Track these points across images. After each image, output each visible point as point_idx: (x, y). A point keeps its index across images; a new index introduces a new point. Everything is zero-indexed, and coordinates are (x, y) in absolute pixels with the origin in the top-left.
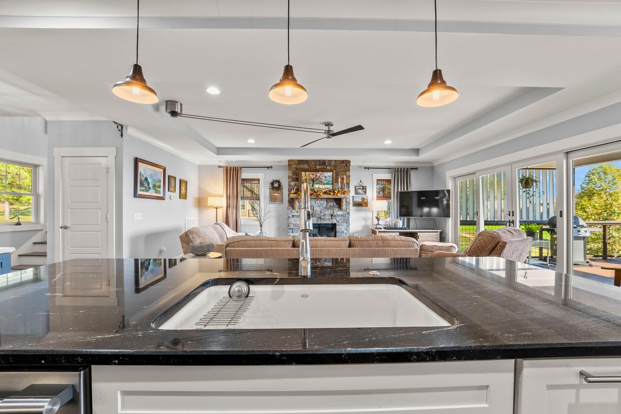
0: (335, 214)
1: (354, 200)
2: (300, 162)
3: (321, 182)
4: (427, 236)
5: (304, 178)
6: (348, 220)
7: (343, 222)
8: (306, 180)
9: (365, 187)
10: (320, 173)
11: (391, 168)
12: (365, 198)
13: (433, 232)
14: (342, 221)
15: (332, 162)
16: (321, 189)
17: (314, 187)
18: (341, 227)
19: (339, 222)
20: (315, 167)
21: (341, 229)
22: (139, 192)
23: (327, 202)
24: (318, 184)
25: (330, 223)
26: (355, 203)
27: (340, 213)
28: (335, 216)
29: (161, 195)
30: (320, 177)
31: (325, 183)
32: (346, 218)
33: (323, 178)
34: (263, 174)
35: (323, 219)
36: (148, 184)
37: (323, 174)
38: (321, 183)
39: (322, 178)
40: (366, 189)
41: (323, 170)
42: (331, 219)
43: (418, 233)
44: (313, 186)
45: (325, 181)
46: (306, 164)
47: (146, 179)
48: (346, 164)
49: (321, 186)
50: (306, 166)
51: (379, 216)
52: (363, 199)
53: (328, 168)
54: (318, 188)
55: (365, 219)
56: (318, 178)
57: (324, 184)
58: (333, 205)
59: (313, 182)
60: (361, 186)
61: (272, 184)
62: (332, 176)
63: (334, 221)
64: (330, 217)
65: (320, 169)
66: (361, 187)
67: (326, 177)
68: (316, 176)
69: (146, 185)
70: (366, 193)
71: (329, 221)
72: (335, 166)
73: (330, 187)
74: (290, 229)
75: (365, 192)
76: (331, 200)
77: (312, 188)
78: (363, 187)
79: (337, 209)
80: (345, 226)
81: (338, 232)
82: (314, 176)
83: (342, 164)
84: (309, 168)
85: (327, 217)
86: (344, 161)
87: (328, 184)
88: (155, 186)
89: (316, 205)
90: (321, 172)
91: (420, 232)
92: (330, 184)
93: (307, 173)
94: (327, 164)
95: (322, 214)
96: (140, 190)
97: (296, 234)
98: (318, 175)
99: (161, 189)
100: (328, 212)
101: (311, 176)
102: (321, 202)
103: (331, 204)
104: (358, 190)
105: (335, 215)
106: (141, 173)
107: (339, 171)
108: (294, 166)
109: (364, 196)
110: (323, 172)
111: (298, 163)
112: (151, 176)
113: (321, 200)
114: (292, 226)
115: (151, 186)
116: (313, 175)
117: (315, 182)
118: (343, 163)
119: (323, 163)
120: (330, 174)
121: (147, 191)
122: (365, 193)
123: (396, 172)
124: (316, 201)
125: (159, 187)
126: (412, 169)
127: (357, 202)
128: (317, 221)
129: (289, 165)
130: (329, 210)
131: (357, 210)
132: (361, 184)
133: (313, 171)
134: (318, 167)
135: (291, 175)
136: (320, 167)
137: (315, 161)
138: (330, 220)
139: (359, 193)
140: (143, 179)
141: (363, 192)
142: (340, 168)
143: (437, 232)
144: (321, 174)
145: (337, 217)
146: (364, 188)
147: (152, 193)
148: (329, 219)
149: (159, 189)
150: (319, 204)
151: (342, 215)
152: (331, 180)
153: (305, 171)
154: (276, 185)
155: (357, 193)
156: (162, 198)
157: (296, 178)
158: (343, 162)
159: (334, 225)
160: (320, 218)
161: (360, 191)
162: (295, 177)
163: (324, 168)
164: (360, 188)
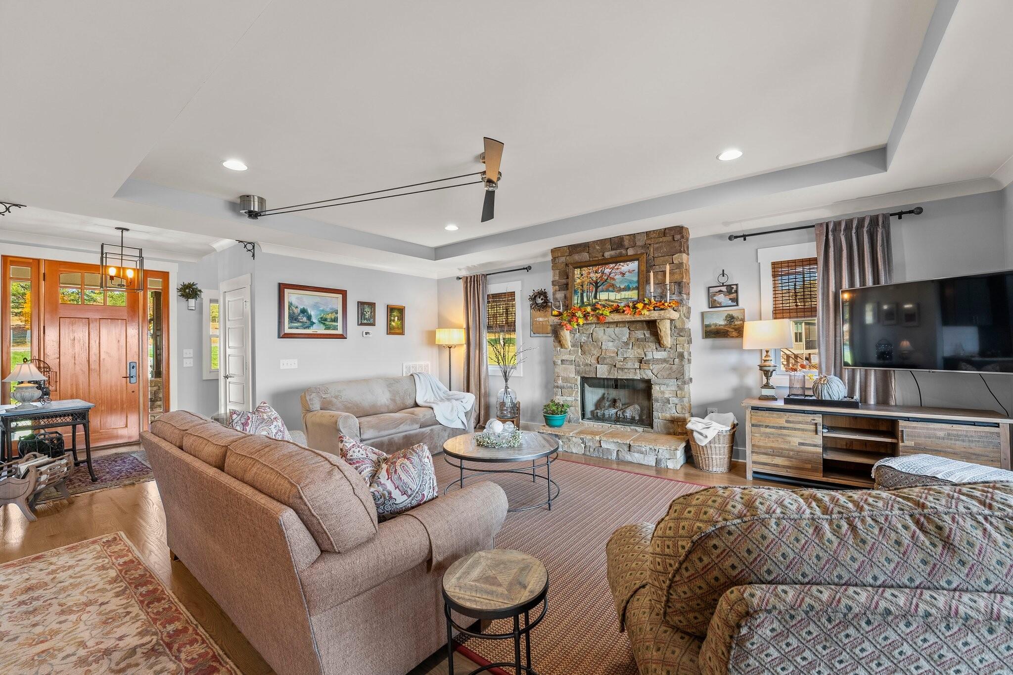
0: (649, 356)
1: (707, 322)
2: (574, 249)
3: (613, 286)
4: (941, 434)
5: (578, 281)
6: (679, 372)
7: (669, 377)
8: (582, 286)
9: (735, 287)
10: (612, 266)
11: (813, 226)
12: (735, 314)
13: (974, 424)
14: (665, 374)
15: (638, 237)
16: (612, 301)
17: (598, 298)
18: (663, 388)
19: (658, 376)
20: (603, 256)
21: (663, 393)
22: (287, 330)
23: (629, 329)
24: (607, 290)
25: (638, 377)
26: (709, 329)
27: (660, 355)
28: (647, 362)
29: (339, 331)
30: (611, 276)
31: (622, 287)
32: (674, 367)
33: (618, 277)
34: (520, 282)
35: (622, 369)
36: (309, 317)
37: (618, 269)
38: (613, 288)
39: (616, 277)
40: (736, 292)
41: (616, 260)
42: (640, 368)
43: (902, 423)
44: (595, 297)
45: (621, 282)
46: (583, 251)
47: (304, 311)
48: (671, 237)
49: (613, 296)
50: (585, 256)
51: (767, 363)
52: (731, 318)
53: (631, 252)
54: (606, 300)
55: (739, 370)
56: (606, 278)
57: (620, 290)
58: (643, 336)
59: (597, 287)
60: (723, 286)
61: (533, 298)
62: (637, 271)
63: (648, 374)
64: (637, 365)
65: (612, 257)
66: (724, 289)
67: (623, 274)
68: (603, 273)
69: (305, 319)
70: (737, 303)
71: (635, 373)
72: (646, 246)
73: (633, 295)
74: (558, 387)
75: (736, 300)
76: (639, 325)
77: (594, 300)
78: (730, 287)
79: (653, 346)
80: (674, 388)
81: (657, 401)
82: (599, 275)
83: (661, 240)
84: (591, 259)
85: (629, 365)
86: (667, 231)
87: (627, 289)
88: (326, 320)
89: (605, 337)
90: (614, 265)
91: (908, 419)
92: (633, 289)
93: (585, 271)
94: (626, 243)
95: (620, 358)
96: (289, 328)
97: (569, 399)
98: (607, 271)
99: (340, 324)
100: (632, 353)
101: (592, 275)
102: (617, 329)
103: (639, 334)
104: (714, 295)
105: (649, 360)
106: (290, 305)
107: (656, 255)
108: (563, 259)
109: (733, 311)
110: (616, 263)
111: (570, 252)
112: (316, 306)
113: (617, 326)
114: (560, 382)
115: (314, 320)
116: (596, 272)
117: (600, 287)
118: (665, 236)
119: (618, 242)
120: (634, 265)
121: (308, 327)
122: (735, 304)
123: (830, 233)
124: (606, 329)
125: (335, 320)
126: (900, 215)
127: (713, 327)
128: (609, 372)
129: (554, 259)
130: (635, 348)
131: (714, 348)
132: (723, 280)
133: (595, 265)
134: (607, 254)
135: (557, 278)
136: (613, 253)
137: (602, 242)
138: (638, 371)
139: (718, 303)
140: (297, 311)
141: (730, 299)
142: (657, 248)
143: (997, 425)
144: (613, 268)
145: (654, 366)
146: (732, 291)
147: (319, 329)
148: (635, 369)
149: (335, 324)
150: (613, 336)
151: (664, 361)
152: (635, 279)
153: (581, 267)
154: (539, 301)
155: (713, 304)
156: (342, 337)
157: (565, 284)
158: (664, 232)
159: (648, 384)
160: (615, 366)
161: (721, 298)
162: (564, 281)
163: (621, 255)
164: (720, 291)
